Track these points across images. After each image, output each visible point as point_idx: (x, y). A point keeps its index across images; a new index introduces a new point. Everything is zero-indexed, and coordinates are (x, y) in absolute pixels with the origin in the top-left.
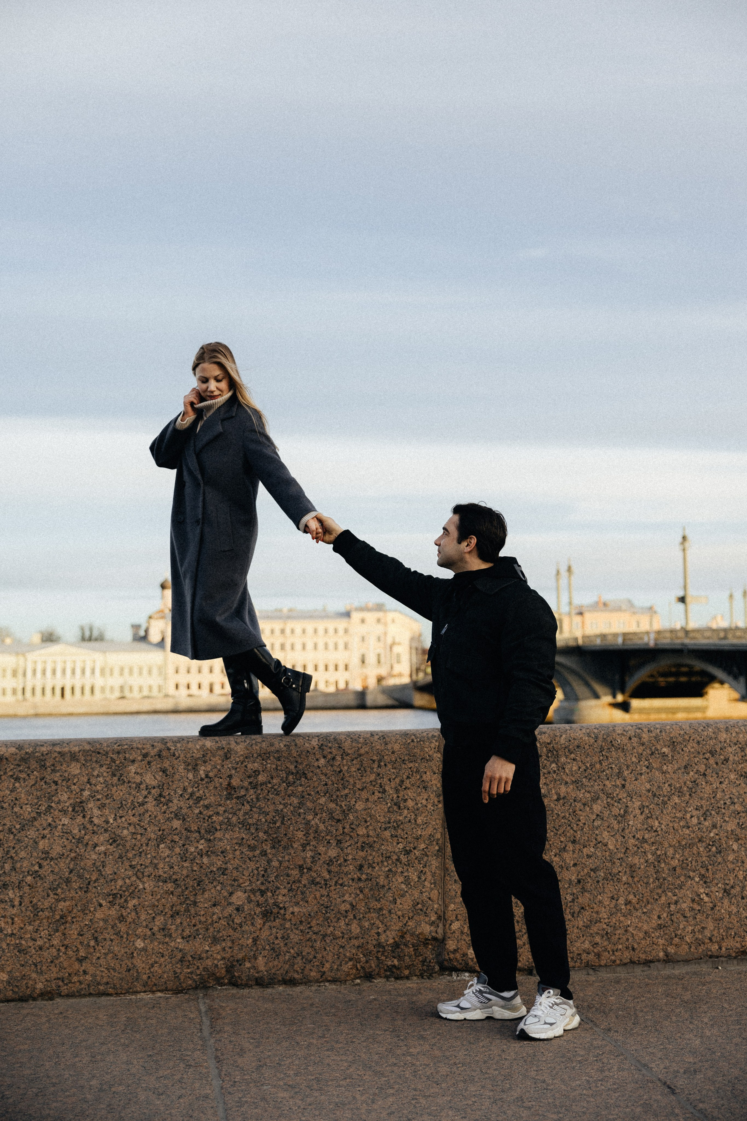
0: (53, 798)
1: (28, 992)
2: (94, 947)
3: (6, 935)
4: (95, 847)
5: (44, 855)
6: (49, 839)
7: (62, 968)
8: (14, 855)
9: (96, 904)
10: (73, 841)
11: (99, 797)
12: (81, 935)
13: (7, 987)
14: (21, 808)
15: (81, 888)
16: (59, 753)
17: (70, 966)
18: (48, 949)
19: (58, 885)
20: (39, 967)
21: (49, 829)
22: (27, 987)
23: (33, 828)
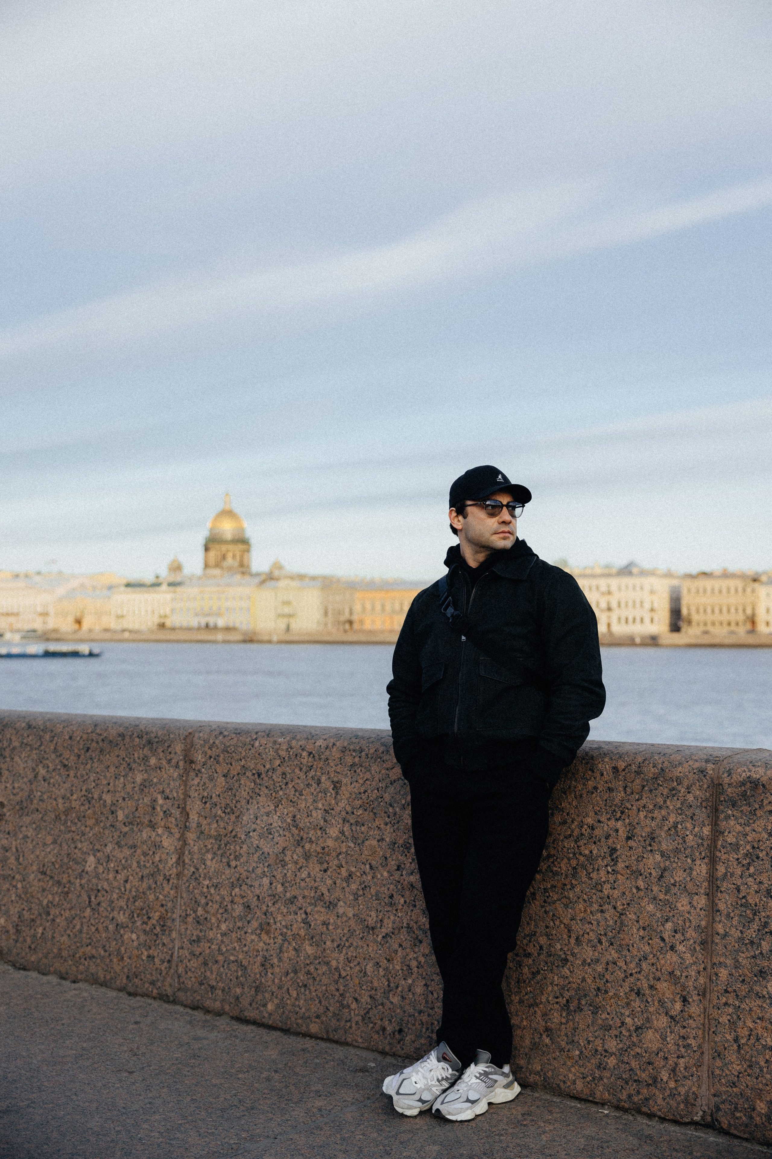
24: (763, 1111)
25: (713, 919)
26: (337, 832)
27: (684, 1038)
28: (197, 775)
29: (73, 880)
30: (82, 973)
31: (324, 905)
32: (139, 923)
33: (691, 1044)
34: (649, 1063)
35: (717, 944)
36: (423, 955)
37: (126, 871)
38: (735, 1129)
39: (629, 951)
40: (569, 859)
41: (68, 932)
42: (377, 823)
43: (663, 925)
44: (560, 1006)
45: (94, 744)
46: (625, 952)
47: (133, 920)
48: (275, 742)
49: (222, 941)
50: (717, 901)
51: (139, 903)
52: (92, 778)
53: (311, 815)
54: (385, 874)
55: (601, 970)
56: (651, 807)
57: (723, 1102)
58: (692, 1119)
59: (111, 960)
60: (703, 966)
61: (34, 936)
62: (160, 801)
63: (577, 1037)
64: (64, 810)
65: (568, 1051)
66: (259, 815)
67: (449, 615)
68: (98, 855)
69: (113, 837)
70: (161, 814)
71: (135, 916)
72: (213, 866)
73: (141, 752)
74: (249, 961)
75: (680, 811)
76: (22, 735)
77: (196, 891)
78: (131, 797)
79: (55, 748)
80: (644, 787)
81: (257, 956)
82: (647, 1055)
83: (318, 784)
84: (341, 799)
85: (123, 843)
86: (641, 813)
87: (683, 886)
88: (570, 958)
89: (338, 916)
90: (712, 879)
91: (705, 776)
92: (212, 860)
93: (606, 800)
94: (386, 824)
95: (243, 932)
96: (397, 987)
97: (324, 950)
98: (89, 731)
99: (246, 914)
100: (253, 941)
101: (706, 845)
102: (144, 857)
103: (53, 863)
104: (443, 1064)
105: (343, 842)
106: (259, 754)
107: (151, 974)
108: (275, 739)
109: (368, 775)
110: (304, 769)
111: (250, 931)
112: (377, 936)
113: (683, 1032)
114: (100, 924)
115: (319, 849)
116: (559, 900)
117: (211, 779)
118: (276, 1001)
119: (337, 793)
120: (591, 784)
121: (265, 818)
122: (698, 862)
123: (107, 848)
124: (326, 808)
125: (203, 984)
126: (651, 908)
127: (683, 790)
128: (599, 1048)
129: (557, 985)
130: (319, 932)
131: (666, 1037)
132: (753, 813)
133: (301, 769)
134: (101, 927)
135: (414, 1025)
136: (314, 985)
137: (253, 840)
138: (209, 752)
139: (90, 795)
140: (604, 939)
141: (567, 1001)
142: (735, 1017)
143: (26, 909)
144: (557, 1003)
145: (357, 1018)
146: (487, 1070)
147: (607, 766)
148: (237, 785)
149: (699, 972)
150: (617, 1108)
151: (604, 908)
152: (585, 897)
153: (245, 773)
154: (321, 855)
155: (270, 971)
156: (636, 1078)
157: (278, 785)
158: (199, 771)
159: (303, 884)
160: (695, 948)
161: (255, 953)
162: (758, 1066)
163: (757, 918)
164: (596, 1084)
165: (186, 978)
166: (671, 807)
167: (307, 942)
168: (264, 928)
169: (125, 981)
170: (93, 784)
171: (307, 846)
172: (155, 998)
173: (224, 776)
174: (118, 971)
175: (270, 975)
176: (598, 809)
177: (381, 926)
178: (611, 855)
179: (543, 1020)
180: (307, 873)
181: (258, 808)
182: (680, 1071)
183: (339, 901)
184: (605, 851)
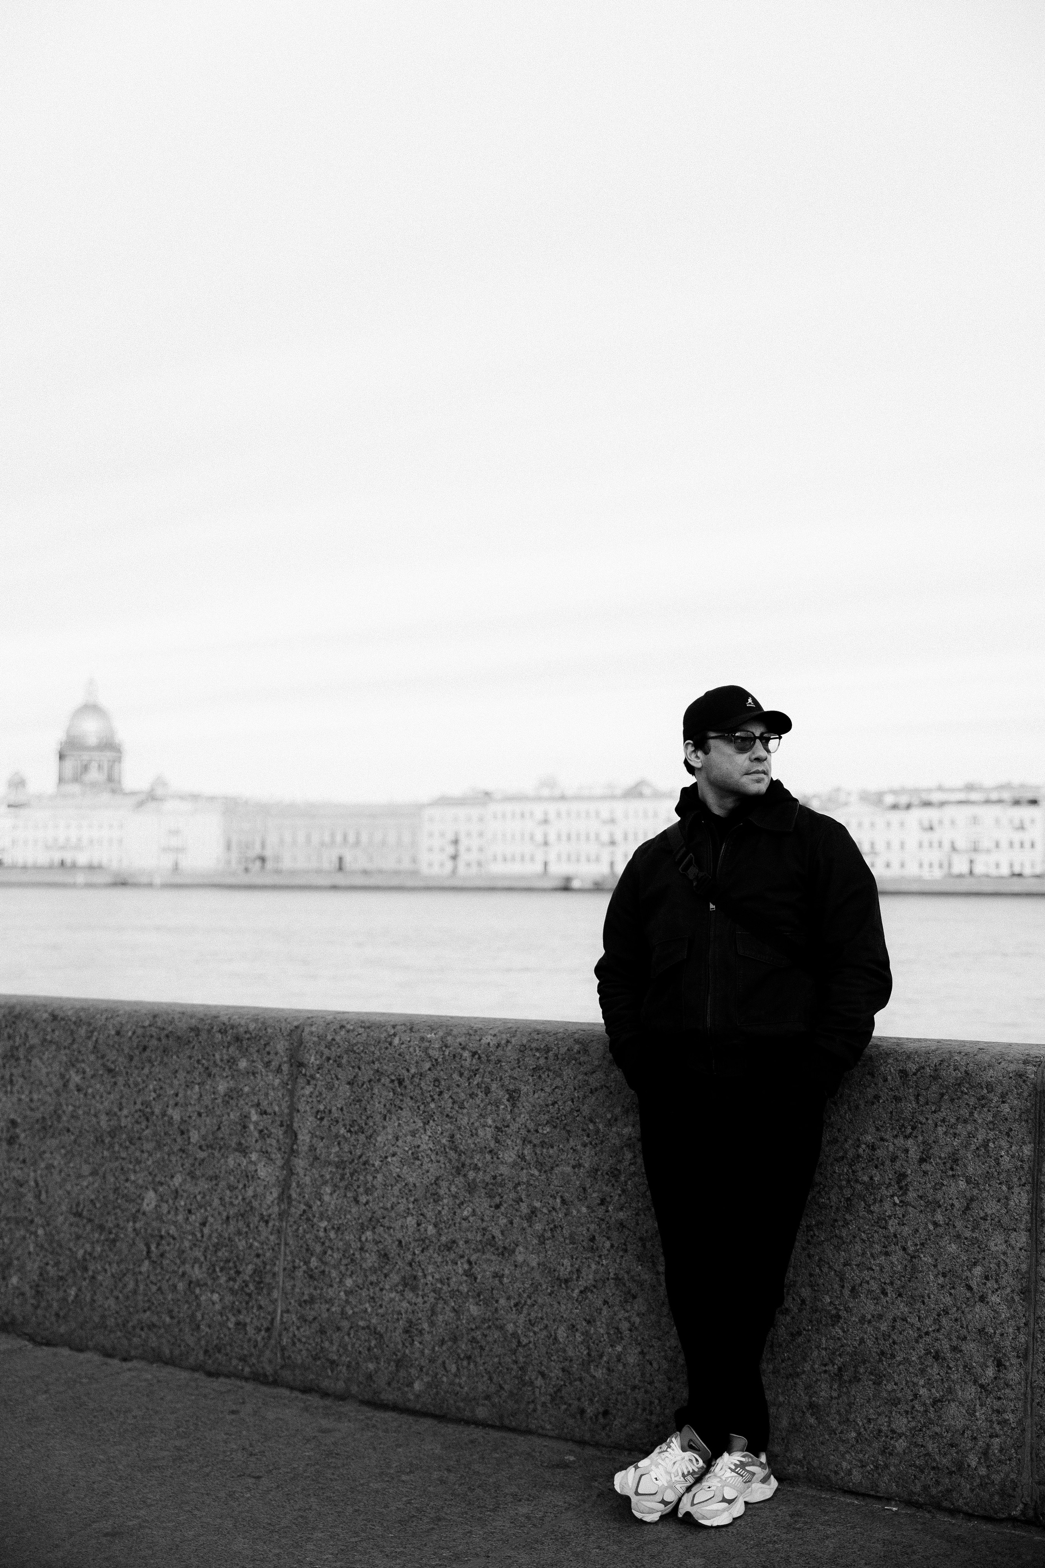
25: (1037, 1261)
26: (514, 1156)
27: (998, 1411)
28: (308, 1083)
29: (122, 1224)
30: (136, 1348)
31: (496, 1252)
32: (223, 1280)
33: (1008, 1420)
34: (952, 1445)
35: (1042, 1293)
36: (638, 1315)
37: (202, 1211)
39: (924, 1303)
40: (841, 1188)
41: (116, 1293)
42: (572, 1143)
43: (970, 1270)
44: (830, 1375)
45: (154, 1042)
46: (918, 1305)
47: (214, 1276)
48: (422, 1039)
49: (347, 1302)
50: (1042, 1239)
51: (223, 1253)
52: (151, 1087)
53: (477, 1134)
54: (584, 1210)
55: (885, 1329)
56: (953, 1121)
58: (1010, 1514)
59: (180, 1330)
60: (1024, 1321)
61: (65, 1299)
62: (254, 1117)
63: (853, 1415)
64: (109, 1130)
65: (841, 1432)
66: (400, 1134)
67: (691, 877)
68: (161, 1189)
69: (183, 1165)
70: (256, 1134)
71: (218, 1269)
72: (333, 1202)
73: (224, 1051)
74: (387, 1328)
75: (992, 1126)
76: (44, 1030)
77: (308, 1236)
78: (210, 1112)
79: (95, 1047)
80: (942, 1095)
81: (398, 1319)
82: (949, 1435)
83: (486, 1095)
84: (520, 1114)
85: (198, 1173)
86: (939, 1128)
87: (996, 1220)
88: (843, 1314)
89: (516, 1266)
90: (1036, 1211)
91: (1024, 1081)
92: (331, 1194)
93: (891, 1113)
94: (585, 1145)
95: (377, 1289)
96: (601, 1356)
97: (496, 1310)
98: (147, 1023)
99: (383, 1265)
100: (392, 1300)
101: (1026, 1169)
102: (231, 1191)
103: (92, 1201)
104: (689, 1454)
105: (522, 1169)
106: (400, 1055)
107: (242, 1348)
108: (422, 1035)
109: (558, 1082)
110: (466, 1073)
111: (387, 1287)
112: (573, 1290)
113: (997, 1404)
114: (164, 1282)
115: (488, 1179)
116: (827, 1240)
117: (330, 1087)
118: (426, 1379)
119: (514, 1105)
120: (870, 1092)
121: (409, 1138)
122: (1016, 1190)
123: (175, 1179)
124: (498, 1125)
125: (319, 1358)
126: (953, 1248)
127: (996, 1099)
128: (884, 1428)
129: (826, 1349)
130: (489, 1287)
131: (975, 1412)
133: (461, 1075)
134: (165, 1286)
135: (625, 1405)
136: (481, 1356)
137: (392, 1167)
138: (327, 1052)
139: (148, 1110)
140: (889, 1289)
141: (840, 1369)
143: (51, 1263)
144: (825, 1372)
145: (543, 1399)
146: (743, 1459)
147: (892, 1070)
148: (368, 1095)
149: (1018, 1329)
150: (909, 1503)
151: (889, 1249)
152: (864, 1236)
153: (379, 1080)
154: (490, 1186)
155: (417, 1339)
156: (934, 1464)
157: (428, 1095)
158: (313, 1077)
159: (465, 1224)
160: (1012, 1298)
161: (395, 1316)
164: (879, 1474)
165: (293, 1352)
166: (980, 1121)
167: (471, 1300)
168: (410, 1283)
169: (201, 1356)
170: (153, 1095)
171: (471, 1175)
172: (246, 1379)
173: (349, 1083)
174: (192, 1345)
175: (418, 1345)
176: (880, 1123)
177: (578, 1277)
178: (898, 1182)
179: (806, 1394)
180: (470, 1209)
181: (399, 1125)
182: (994, 1454)
183: (517, 1245)
184: (891, 1177)
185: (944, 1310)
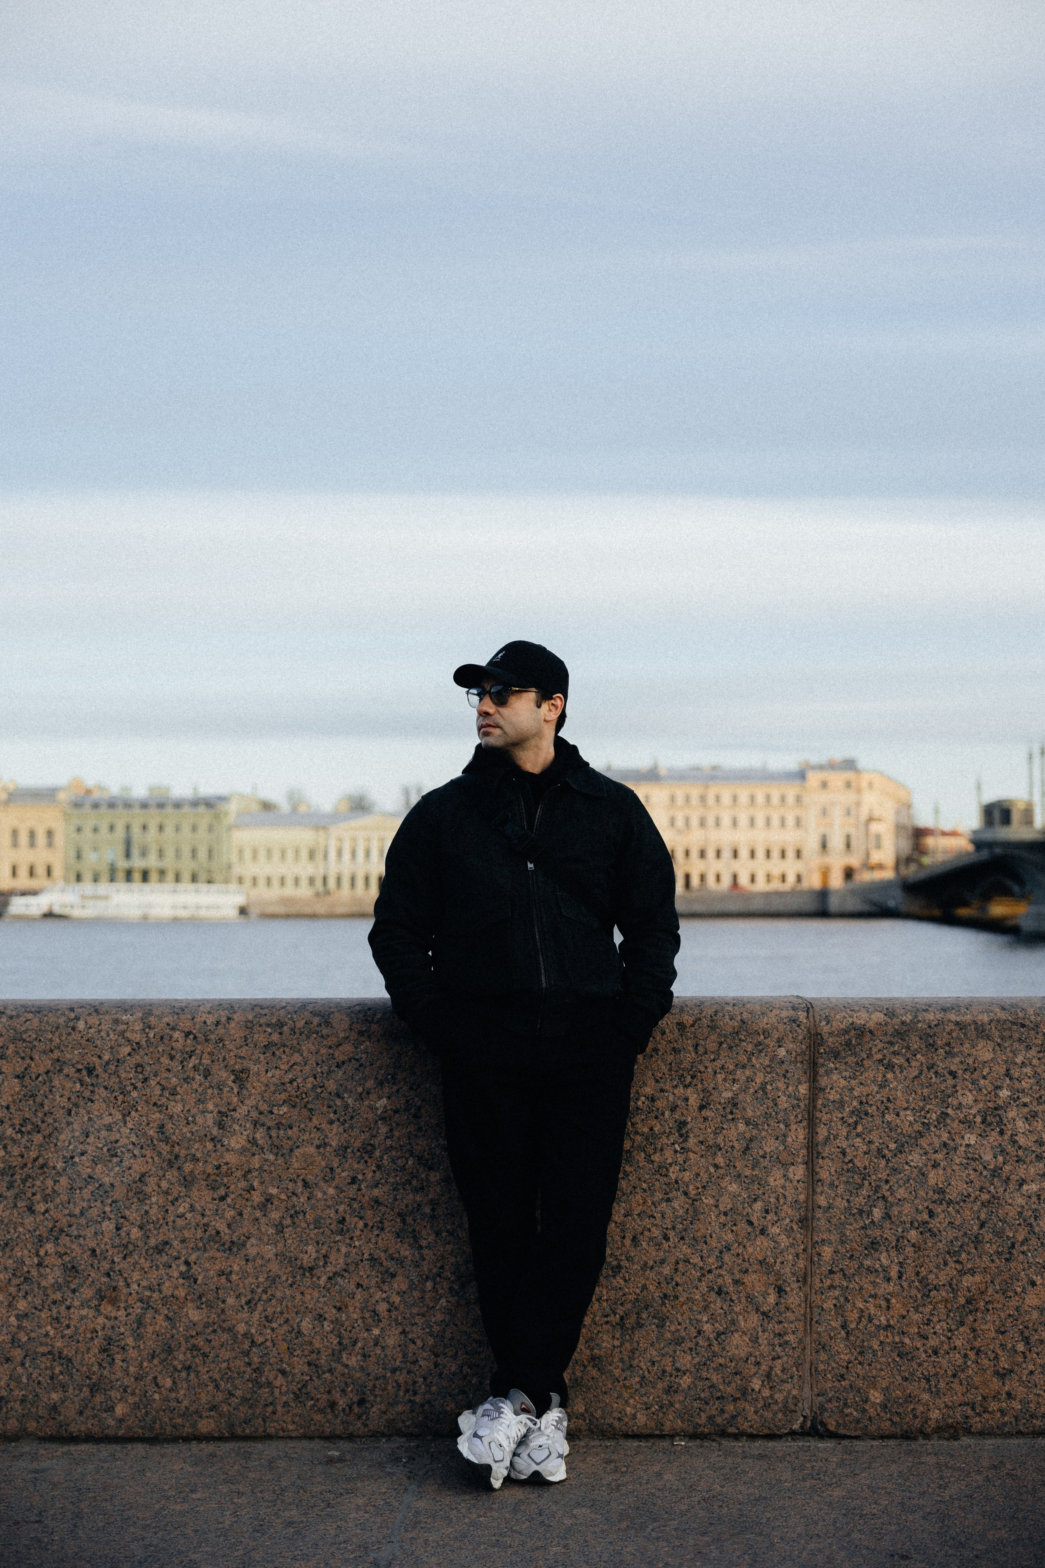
0: (950, 1100)
1: (917, 1423)
2: (1023, 1353)
3: (878, 1327)
4: (1021, 1185)
5: (936, 1196)
6: (944, 1169)
7: (971, 1386)
8: (887, 1194)
9: (1025, 1280)
10: (985, 1173)
11: (1027, 1100)
12: (1003, 1333)
13: (883, 1414)
14: (898, 1115)
15: (999, 1253)
16: (957, 1023)
17: (985, 1383)
18: (948, 1353)
19: (961, 1246)
20: (933, 1383)
21: (945, 1151)
22: (915, 1417)
23: (918, 1150)
24: (878, 1401)
25: (813, 1191)
26: (243, 1143)
27: (780, 1335)
31: (221, 1248)
33: (790, 1341)
34: (736, 1374)
35: (819, 1219)
36: (398, 1293)
38: (845, 1427)
39: (706, 1243)
42: (315, 1121)
43: (751, 1206)
44: (612, 1325)
46: (701, 1246)
48: (116, 1021)
49: (19, 1327)
50: (818, 1170)
53: (194, 1122)
54: (331, 1191)
55: (667, 1272)
56: (731, 1067)
57: (830, 1401)
58: (791, 1429)
60: (802, 1247)
63: (637, 1361)
65: (625, 1379)
66: (91, 1129)
67: (509, 834)
74: (76, 1349)
75: (768, 1069)
80: (721, 1044)
81: (92, 1339)
82: (733, 1364)
83: (206, 1077)
84: (250, 1095)
86: (719, 1076)
87: (775, 1156)
88: (625, 1263)
89: (247, 1260)
90: (812, 1146)
91: (799, 1026)
93: (670, 1064)
94: (331, 1122)
95: (63, 1307)
96: (355, 1343)
97: (223, 1311)
99: (69, 1279)
100: (82, 1318)
101: (802, 1105)
104: (520, 1417)
105: (254, 1155)
106: (87, 1040)
108: (113, 1016)
109: (297, 1058)
110: (178, 1057)
111: (76, 1303)
112: (319, 1278)
113: (778, 1328)
115: (210, 1169)
118: (132, 1400)
119: (242, 1087)
121: (104, 1133)
122: (793, 1127)
124: (223, 1110)
126: (734, 1188)
127: (772, 1044)
128: (668, 1369)
129: (607, 1300)
130: (213, 1287)
131: (758, 1338)
132: (860, 1064)
133: (172, 1058)
135: (384, 1389)
136: (204, 1364)
137: (80, 1168)
140: (671, 1234)
141: (622, 1318)
142: (842, 1299)
144: (607, 1323)
145: (284, 1399)
147: (669, 1023)
148: (46, 1088)
149: (797, 1255)
150: (694, 1436)
151: (670, 1195)
152: (645, 1186)
153: (60, 1071)
154: (213, 1177)
155: (118, 1357)
156: (719, 1394)
157: (128, 1082)
159: (180, 1222)
160: (792, 1227)
161: (89, 1336)
162: (870, 1351)
163: (866, 1183)
164: (664, 1413)
166: (758, 1066)
167: (189, 1305)
168: (107, 1296)
171: (188, 1167)
173: (18, 1077)
175: (121, 1363)
176: (660, 1075)
177: (326, 1263)
178: (679, 1130)
179: (587, 1348)
180: (187, 1205)
181: (90, 1119)
182: (777, 1375)
183: (248, 1238)
184: (671, 1125)
185: (726, 1247)
